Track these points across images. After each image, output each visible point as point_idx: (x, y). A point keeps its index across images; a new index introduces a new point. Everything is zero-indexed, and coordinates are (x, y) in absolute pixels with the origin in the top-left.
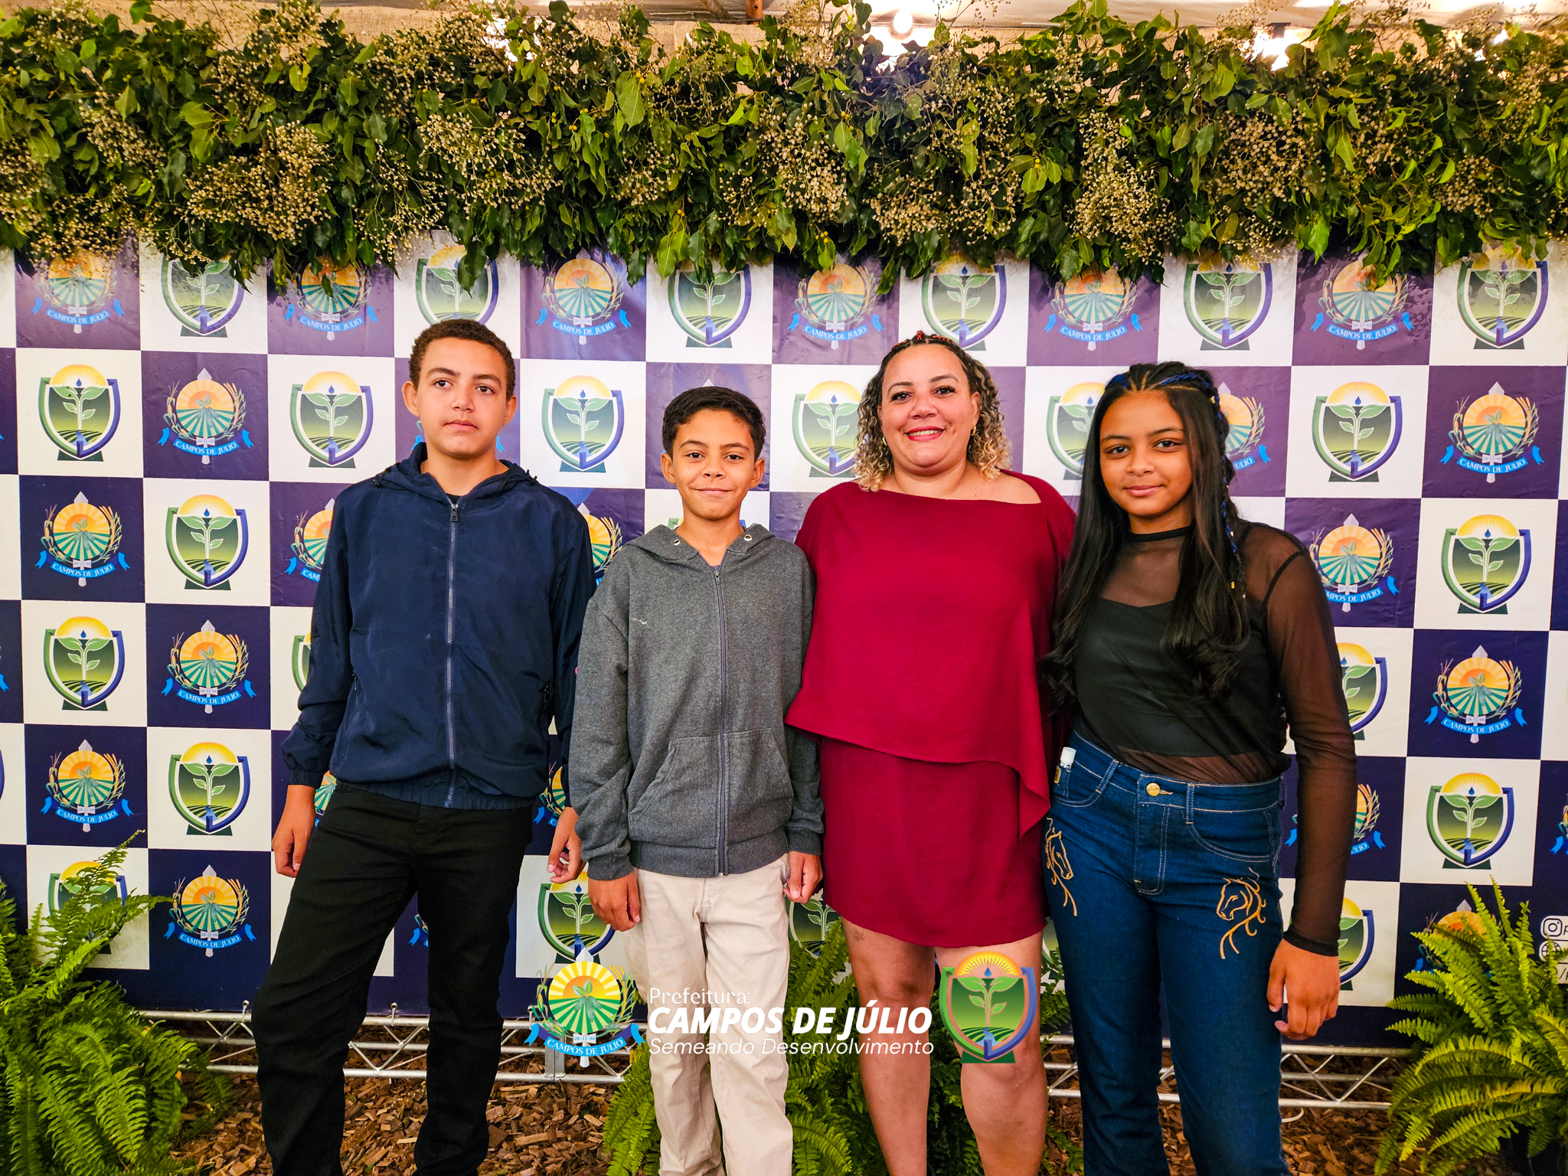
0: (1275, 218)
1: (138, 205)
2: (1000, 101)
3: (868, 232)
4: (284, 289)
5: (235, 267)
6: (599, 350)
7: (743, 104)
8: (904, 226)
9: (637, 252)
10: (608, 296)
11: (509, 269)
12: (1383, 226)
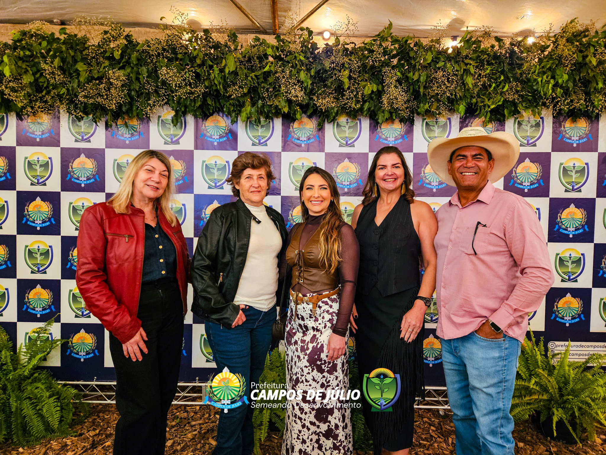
0: (448, 103)
1: (60, 97)
2: (356, 64)
3: (313, 107)
4: (111, 126)
5: (94, 118)
6: (222, 147)
7: (269, 64)
8: (325, 105)
9: (234, 113)
10: (224, 128)
11: (190, 119)
12: (484, 106)
